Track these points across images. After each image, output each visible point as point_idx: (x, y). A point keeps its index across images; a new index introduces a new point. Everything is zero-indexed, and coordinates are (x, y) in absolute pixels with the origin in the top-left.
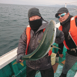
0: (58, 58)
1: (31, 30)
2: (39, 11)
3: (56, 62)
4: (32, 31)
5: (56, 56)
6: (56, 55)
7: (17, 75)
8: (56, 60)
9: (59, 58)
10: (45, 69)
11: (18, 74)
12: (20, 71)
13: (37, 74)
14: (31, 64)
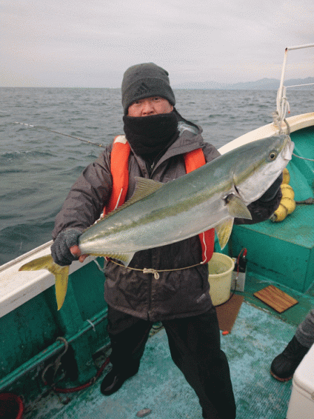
0: (243, 275)
1: (131, 154)
2: (168, 80)
3: (234, 292)
4: (139, 159)
5: (235, 270)
6: (236, 265)
7: (74, 337)
8: (235, 283)
9: (247, 276)
10: (187, 315)
11: (80, 333)
12: (85, 324)
13: (156, 336)
14: (128, 298)
